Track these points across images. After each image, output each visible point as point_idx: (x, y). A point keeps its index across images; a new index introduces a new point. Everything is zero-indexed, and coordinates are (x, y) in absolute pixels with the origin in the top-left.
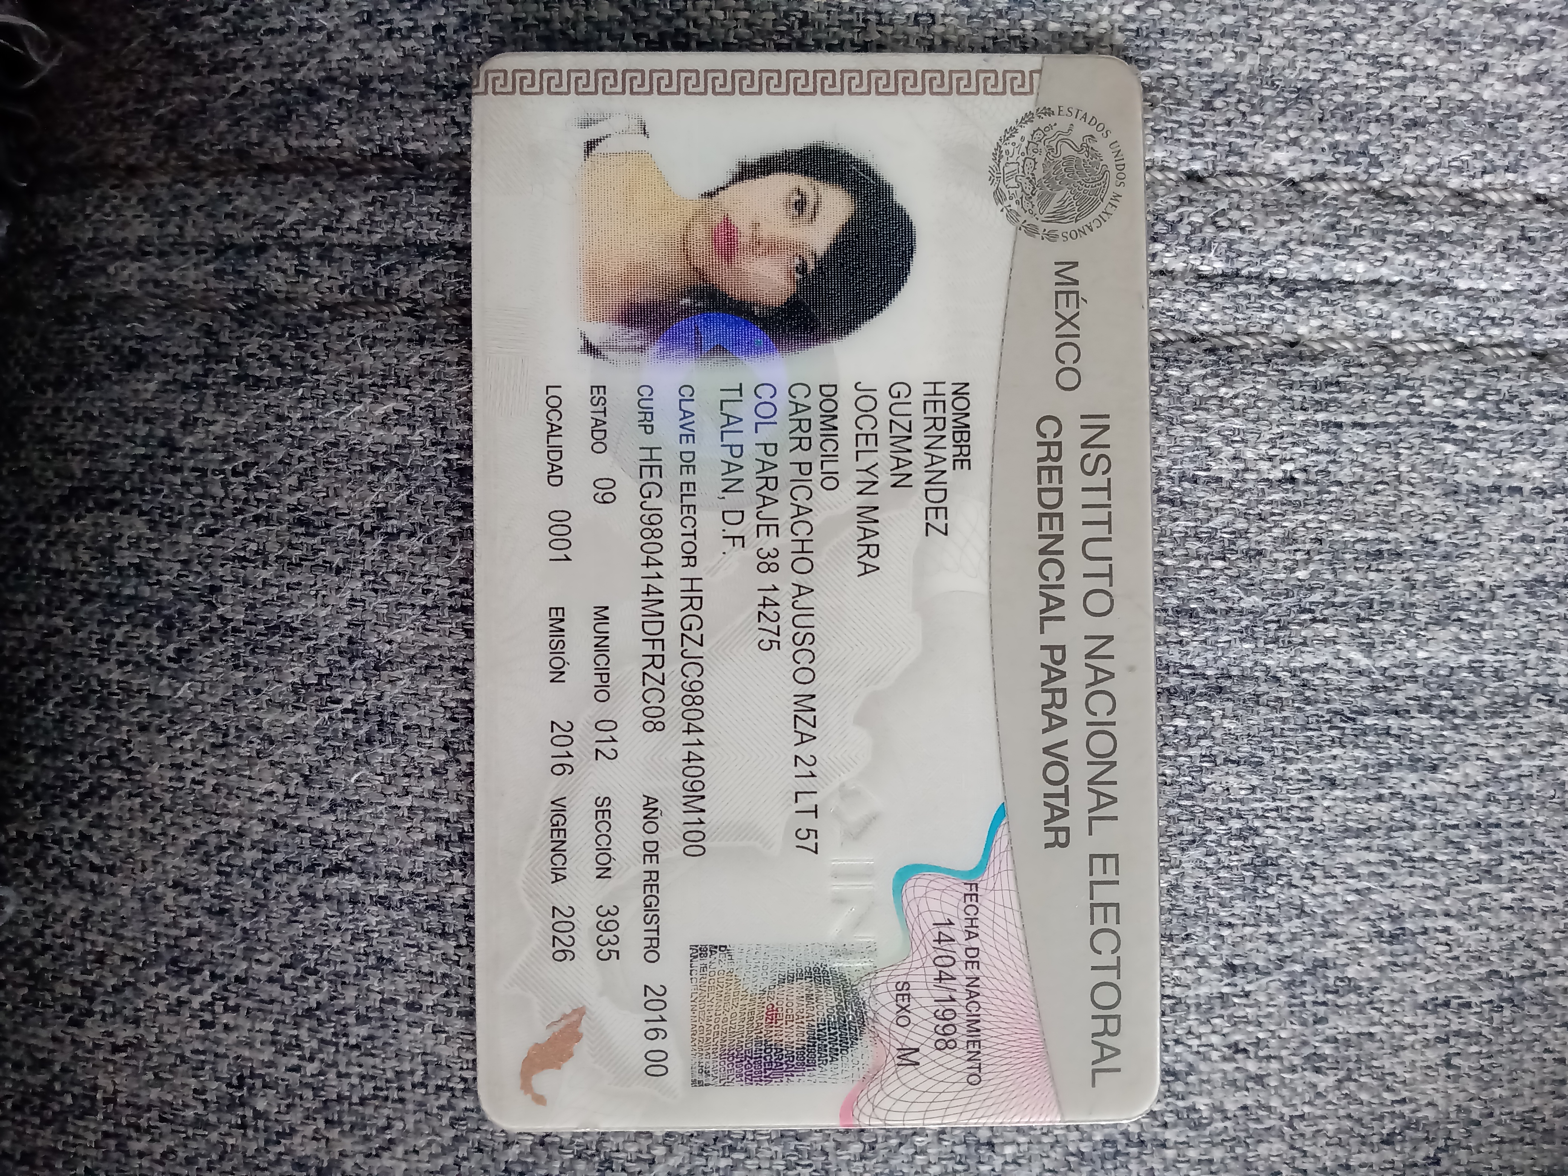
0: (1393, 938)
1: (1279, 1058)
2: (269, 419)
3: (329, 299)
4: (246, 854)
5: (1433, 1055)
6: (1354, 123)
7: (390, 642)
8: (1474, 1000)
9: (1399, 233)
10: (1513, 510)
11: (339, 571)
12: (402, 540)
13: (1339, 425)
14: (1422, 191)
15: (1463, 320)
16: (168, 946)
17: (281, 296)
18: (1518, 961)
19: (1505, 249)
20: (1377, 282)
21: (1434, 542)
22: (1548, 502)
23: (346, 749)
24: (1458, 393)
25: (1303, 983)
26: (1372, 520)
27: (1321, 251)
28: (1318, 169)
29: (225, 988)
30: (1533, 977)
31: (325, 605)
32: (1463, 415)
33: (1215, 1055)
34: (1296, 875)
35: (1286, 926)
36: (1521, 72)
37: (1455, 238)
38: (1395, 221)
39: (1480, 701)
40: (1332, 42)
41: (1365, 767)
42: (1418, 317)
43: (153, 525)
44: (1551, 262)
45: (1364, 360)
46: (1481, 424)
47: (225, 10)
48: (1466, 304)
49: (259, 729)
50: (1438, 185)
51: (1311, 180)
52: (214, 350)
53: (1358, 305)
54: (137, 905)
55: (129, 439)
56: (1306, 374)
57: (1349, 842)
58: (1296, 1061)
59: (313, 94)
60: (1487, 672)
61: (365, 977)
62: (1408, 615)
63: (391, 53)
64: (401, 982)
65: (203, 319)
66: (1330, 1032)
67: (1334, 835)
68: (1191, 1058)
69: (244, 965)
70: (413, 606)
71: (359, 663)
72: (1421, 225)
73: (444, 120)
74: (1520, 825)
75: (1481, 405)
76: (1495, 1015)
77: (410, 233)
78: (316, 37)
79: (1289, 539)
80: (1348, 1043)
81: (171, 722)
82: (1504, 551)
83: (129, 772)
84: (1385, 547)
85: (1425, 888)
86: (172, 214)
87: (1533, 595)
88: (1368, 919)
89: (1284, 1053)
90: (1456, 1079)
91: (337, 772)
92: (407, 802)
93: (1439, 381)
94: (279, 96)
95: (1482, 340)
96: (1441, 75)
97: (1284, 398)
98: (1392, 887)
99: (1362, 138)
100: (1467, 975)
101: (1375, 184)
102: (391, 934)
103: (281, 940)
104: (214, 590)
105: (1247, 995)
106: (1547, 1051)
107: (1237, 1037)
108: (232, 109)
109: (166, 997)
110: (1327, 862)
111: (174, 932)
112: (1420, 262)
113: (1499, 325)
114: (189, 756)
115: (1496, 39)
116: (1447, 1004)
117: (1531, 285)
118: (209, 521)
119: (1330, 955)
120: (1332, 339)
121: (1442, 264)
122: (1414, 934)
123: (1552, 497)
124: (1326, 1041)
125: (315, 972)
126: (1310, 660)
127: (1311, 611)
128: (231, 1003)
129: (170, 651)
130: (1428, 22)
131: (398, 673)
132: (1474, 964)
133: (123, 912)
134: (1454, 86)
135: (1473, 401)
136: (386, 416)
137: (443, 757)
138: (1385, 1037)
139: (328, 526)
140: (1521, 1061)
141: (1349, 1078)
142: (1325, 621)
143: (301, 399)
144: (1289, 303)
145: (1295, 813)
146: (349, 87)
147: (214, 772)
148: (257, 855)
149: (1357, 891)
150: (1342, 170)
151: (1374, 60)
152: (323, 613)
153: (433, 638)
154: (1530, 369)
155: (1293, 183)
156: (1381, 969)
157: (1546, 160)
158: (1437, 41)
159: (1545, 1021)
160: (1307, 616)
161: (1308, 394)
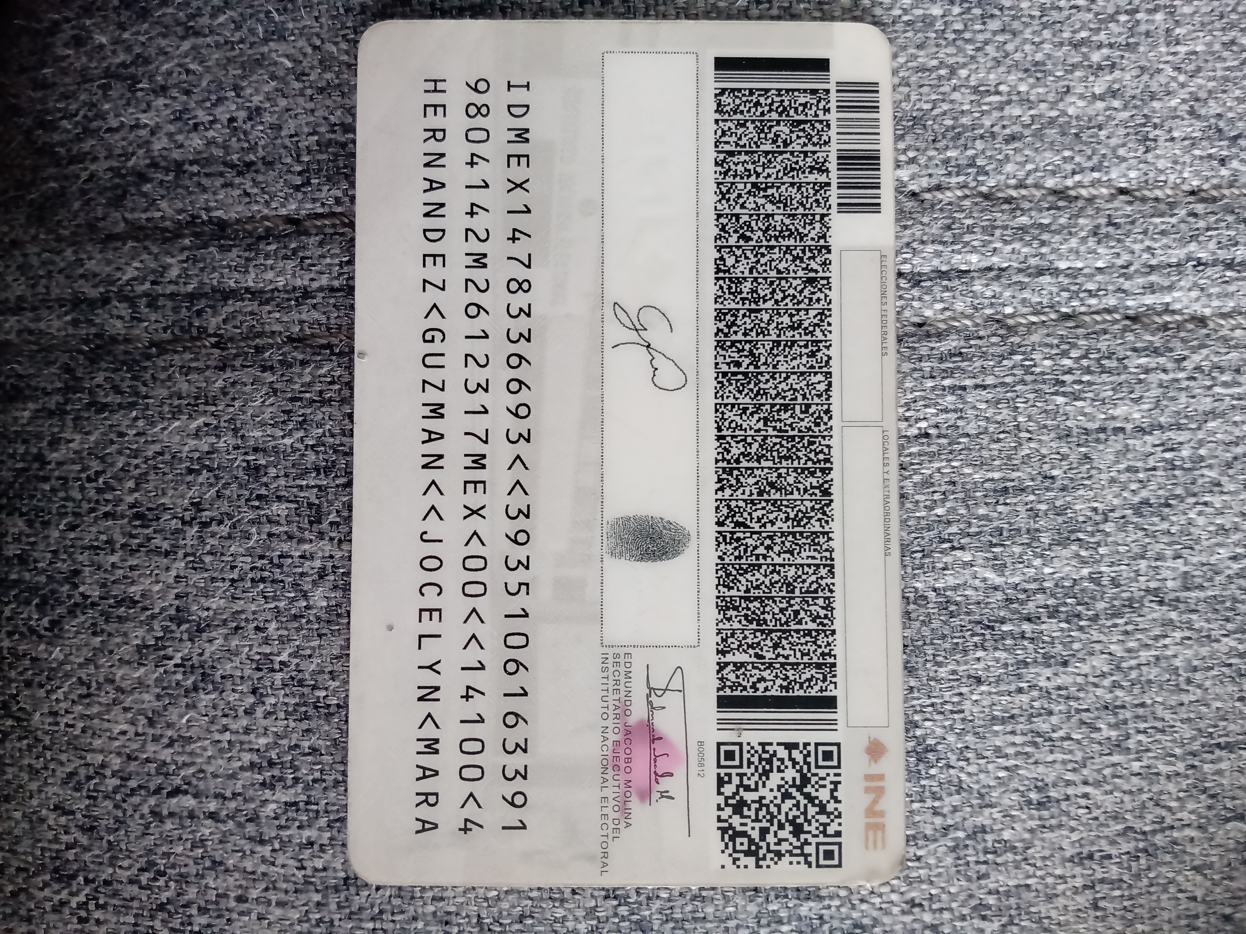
0: (1041, 805)
1: (950, 910)
2: (113, 436)
3: (156, 338)
4: (107, 781)
5: (1082, 900)
6: (962, 141)
7: (208, 609)
8: (1114, 852)
9: (1005, 228)
10: (1119, 447)
11: (167, 554)
12: (214, 528)
13: (964, 388)
14: (1024, 192)
15: (1065, 294)
16: (52, 858)
17: (121, 338)
18: (1149, 817)
19: (1095, 234)
20: (990, 269)
21: (1052, 478)
22: (1147, 438)
23: (179, 695)
24: (1065, 354)
25: (966, 846)
26: (996, 463)
27: (940, 248)
28: (934, 181)
29: (96, 890)
30: (1163, 830)
31: (158, 582)
32: (1070, 371)
33: (896, 910)
34: (953, 758)
35: (947, 800)
36: (1098, 91)
37: (1053, 228)
38: (1001, 218)
39: (1101, 606)
40: (940, 78)
41: (1006, 665)
42: (1026, 294)
43: (30, 523)
44: (1135, 242)
45: (981, 333)
46: (1086, 378)
47: (76, 115)
48: (1067, 281)
49: (112, 681)
50: (1036, 186)
51: (929, 190)
52: (71, 383)
53: (974, 288)
54: (26, 826)
55: (12, 456)
56: (932, 349)
57: (996, 728)
58: (965, 911)
59: (143, 178)
60: (1105, 581)
61: (203, 877)
62: (1033, 539)
63: (196, 142)
64: (231, 880)
65: (65, 358)
66: (992, 886)
67: (981, 723)
68: (875, 914)
69: (110, 870)
70: (223, 579)
71: (184, 627)
72: (1024, 220)
73: (238, 192)
74: (1143, 705)
75: (1085, 362)
76: (1133, 864)
77: (215, 282)
78: (143, 132)
79: (927, 483)
80: (1008, 894)
81: (49, 678)
82: (1113, 481)
83: (18, 719)
84: (1009, 484)
85: (1064, 762)
86: (41, 277)
87: (1141, 515)
88: (1017, 790)
89: (954, 905)
90: (1103, 919)
91: (173, 715)
92: (227, 736)
93: (1047, 345)
94: (117, 181)
95: (1083, 309)
96: (1032, 98)
97: (915, 369)
98: (1036, 763)
99: (970, 152)
100: (1106, 831)
101: (984, 189)
102: (221, 842)
103: (137, 849)
104: (76, 573)
105: (919, 859)
106: (1181, 891)
107: (913, 894)
108: (83, 192)
109: (51, 900)
110: (978, 746)
111: (56, 847)
112: (1025, 250)
113: (1096, 296)
114: (63, 705)
115: (1075, 67)
116: (1091, 857)
117: (1120, 262)
118: (70, 519)
119: (987, 822)
120: (954, 319)
121: (1044, 250)
122: (1058, 801)
123: (1150, 433)
124: (990, 893)
125: (163, 874)
126: (951, 581)
127: (950, 541)
128: (101, 902)
129: (45, 622)
130: (1018, 56)
131: (214, 634)
132: (1111, 823)
133: (16, 832)
134: (1043, 106)
135: (1077, 360)
136: (198, 429)
137: (251, 700)
138: (1040, 887)
139: (158, 519)
140: (1158, 900)
141: (1011, 923)
142: (962, 548)
143: (136, 419)
144: (916, 292)
145: (948, 707)
146: (167, 170)
147: (83, 717)
148: (116, 782)
149: (1007, 769)
150: (954, 180)
151: (975, 90)
152: (157, 588)
153: (239, 605)
154: (1125, 330)
155: (914, 194)
156: (1031, 831)
157: (1125, 159)
158: (1026, 71)
159: (1178, 867)
160: (946, 545)
161: (935, 365)
